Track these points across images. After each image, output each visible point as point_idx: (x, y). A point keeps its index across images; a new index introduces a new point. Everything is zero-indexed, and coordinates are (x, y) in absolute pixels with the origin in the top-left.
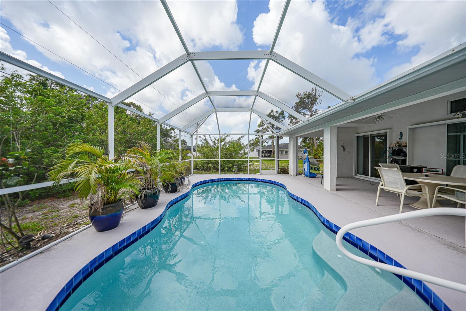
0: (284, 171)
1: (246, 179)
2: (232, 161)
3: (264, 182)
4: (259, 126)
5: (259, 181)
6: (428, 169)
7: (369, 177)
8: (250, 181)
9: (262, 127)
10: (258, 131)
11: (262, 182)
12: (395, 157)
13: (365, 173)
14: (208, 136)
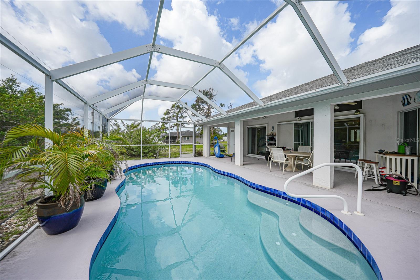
0: (199, 154)
1: (171, 162)
2: (147, 147)
3: (187, 164)
4: (165, 114)
5: (183, 164)
6: (287, 149)
7: (255, 155)
8: (174, 164)
9: (168, 116)
10: (164, 119)
11: (186, 164)
12: (270, 142)
13: (253, 153)
14: (121, 121)
